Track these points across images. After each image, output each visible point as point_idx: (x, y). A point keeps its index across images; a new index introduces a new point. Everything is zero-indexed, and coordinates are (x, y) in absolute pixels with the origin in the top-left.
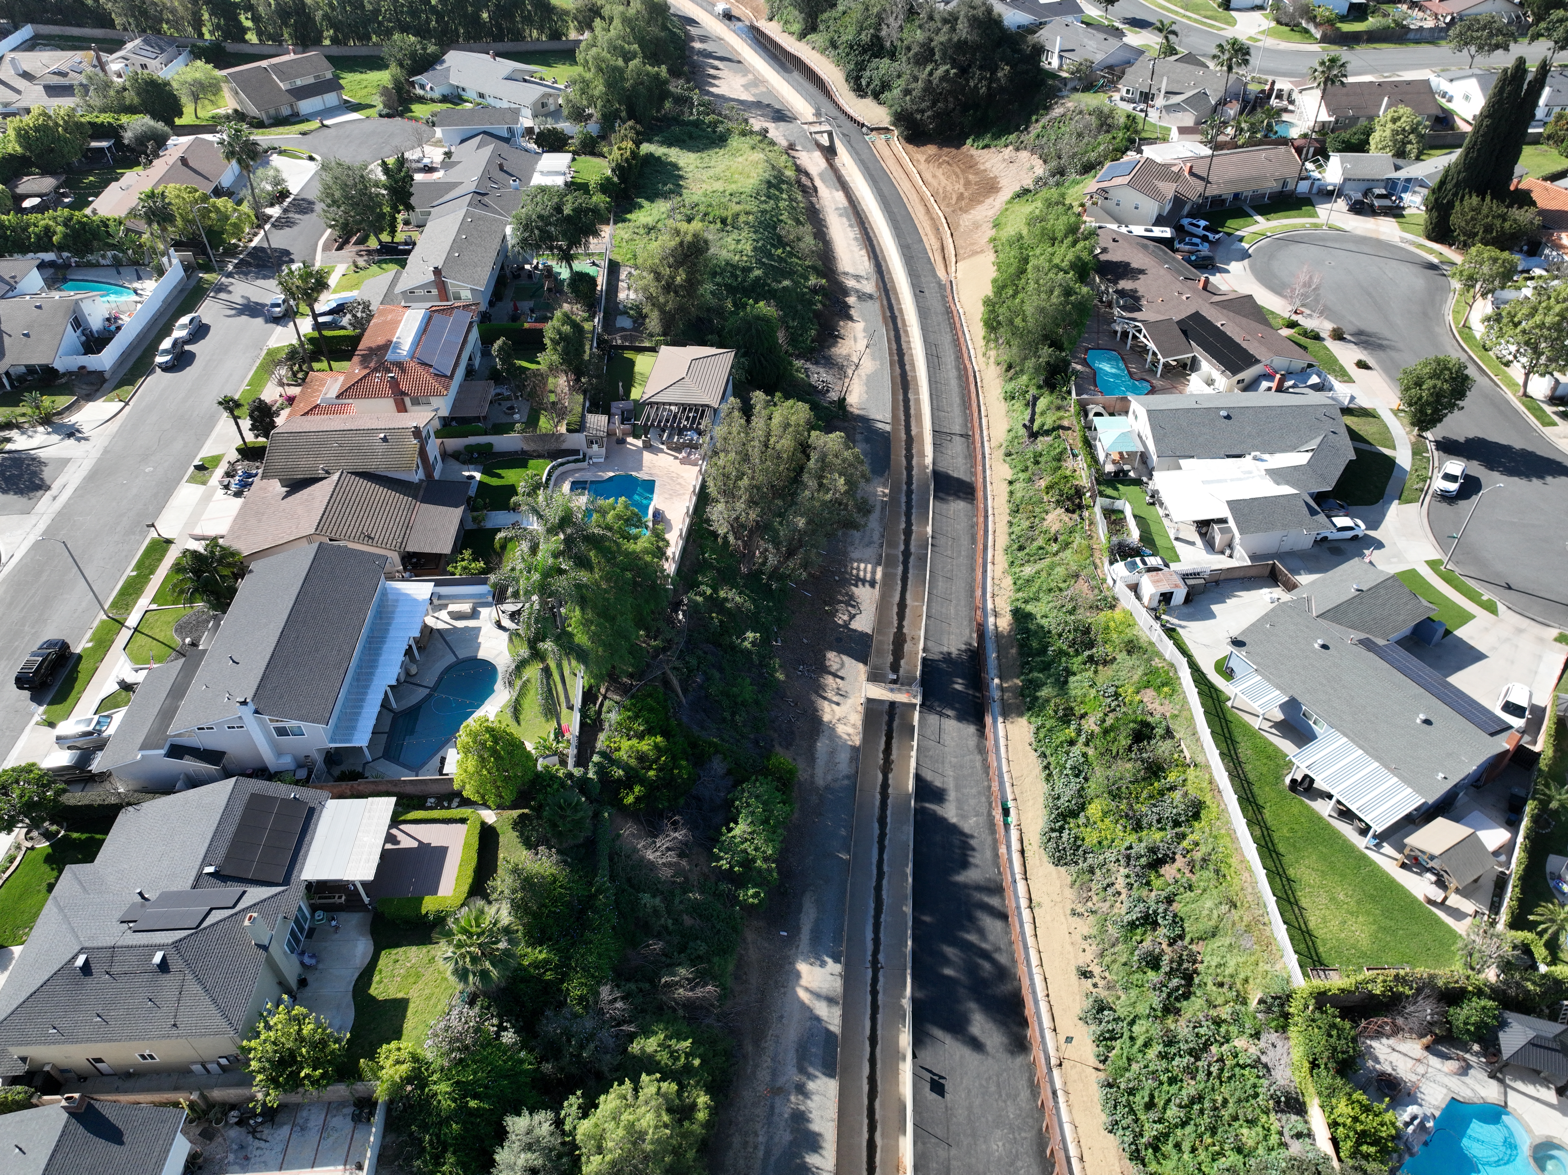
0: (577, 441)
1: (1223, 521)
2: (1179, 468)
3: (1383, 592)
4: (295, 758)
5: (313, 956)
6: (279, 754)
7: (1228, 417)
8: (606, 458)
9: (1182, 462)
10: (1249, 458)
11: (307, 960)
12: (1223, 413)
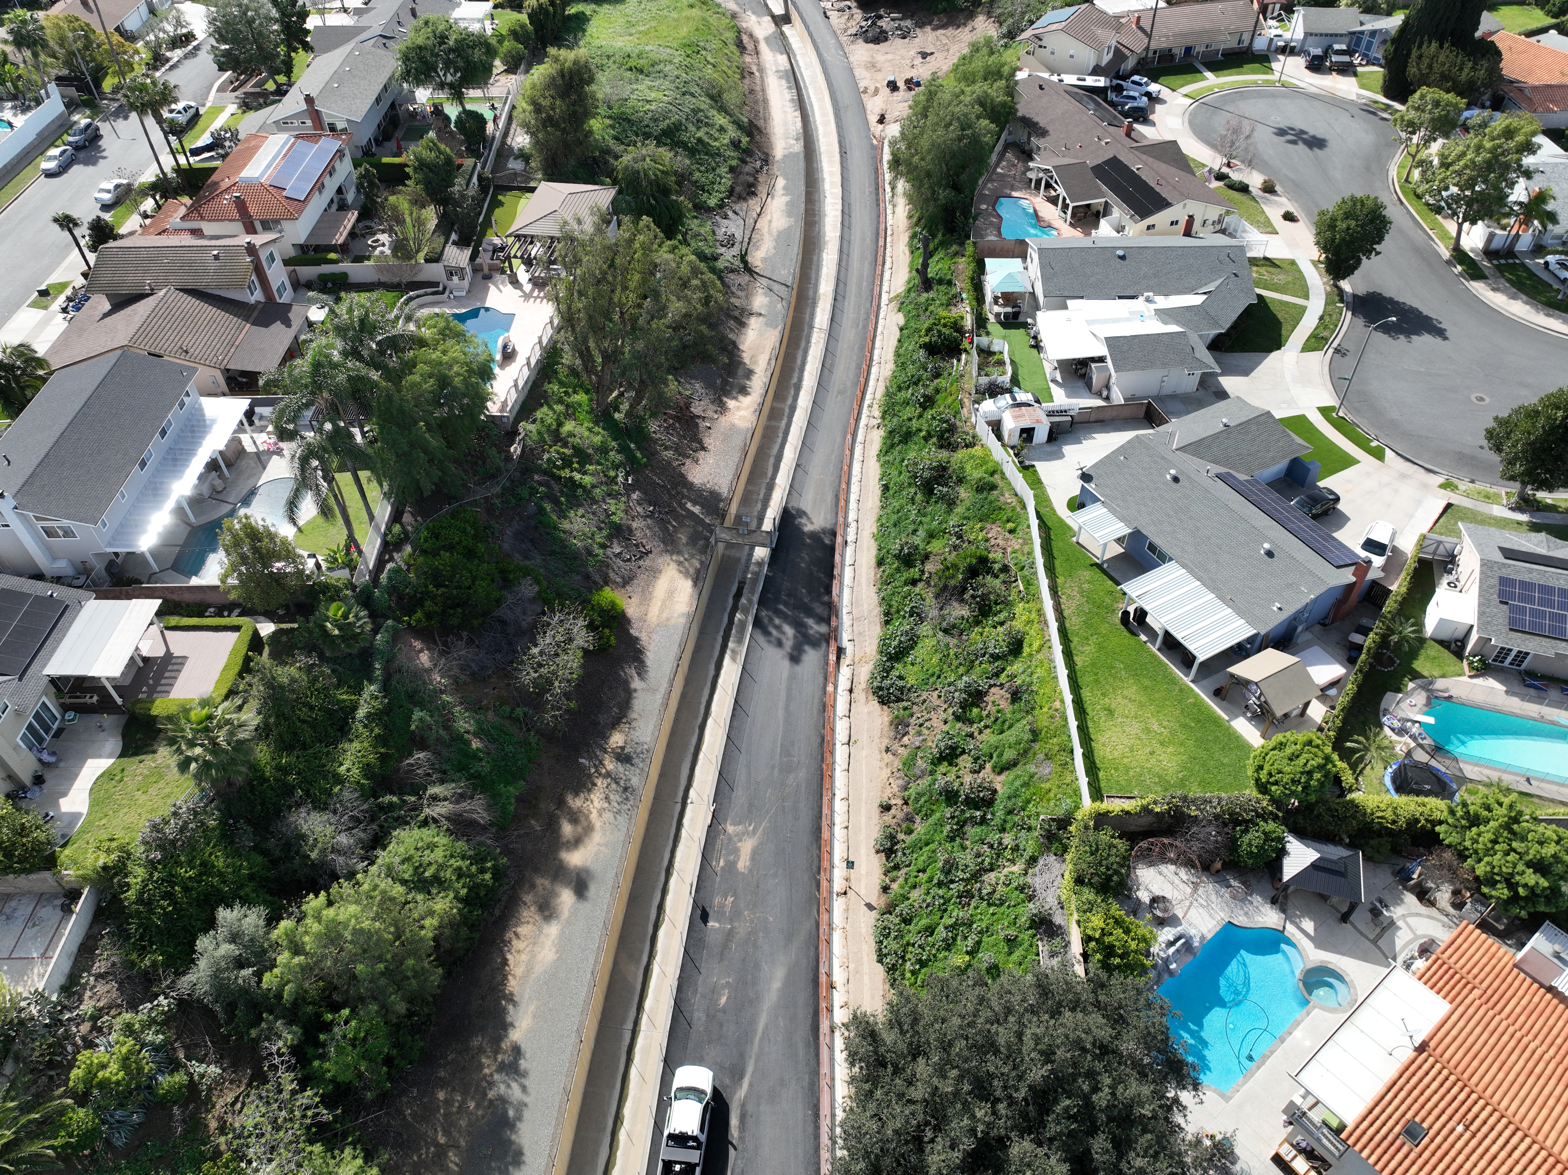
0: (435, 272)
1: (1101, 359)
2: (1065, 307)
3: (1254, 427)
4: (72, 563)
5: (53, 754)
6: (55, 558)
7: (1123, 258)
8: (469, 291)
9: (1070, 302)
10: (1141, 299)
11: (45, 757)
12: (1120, 253)
